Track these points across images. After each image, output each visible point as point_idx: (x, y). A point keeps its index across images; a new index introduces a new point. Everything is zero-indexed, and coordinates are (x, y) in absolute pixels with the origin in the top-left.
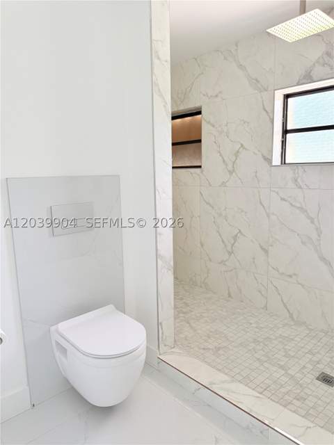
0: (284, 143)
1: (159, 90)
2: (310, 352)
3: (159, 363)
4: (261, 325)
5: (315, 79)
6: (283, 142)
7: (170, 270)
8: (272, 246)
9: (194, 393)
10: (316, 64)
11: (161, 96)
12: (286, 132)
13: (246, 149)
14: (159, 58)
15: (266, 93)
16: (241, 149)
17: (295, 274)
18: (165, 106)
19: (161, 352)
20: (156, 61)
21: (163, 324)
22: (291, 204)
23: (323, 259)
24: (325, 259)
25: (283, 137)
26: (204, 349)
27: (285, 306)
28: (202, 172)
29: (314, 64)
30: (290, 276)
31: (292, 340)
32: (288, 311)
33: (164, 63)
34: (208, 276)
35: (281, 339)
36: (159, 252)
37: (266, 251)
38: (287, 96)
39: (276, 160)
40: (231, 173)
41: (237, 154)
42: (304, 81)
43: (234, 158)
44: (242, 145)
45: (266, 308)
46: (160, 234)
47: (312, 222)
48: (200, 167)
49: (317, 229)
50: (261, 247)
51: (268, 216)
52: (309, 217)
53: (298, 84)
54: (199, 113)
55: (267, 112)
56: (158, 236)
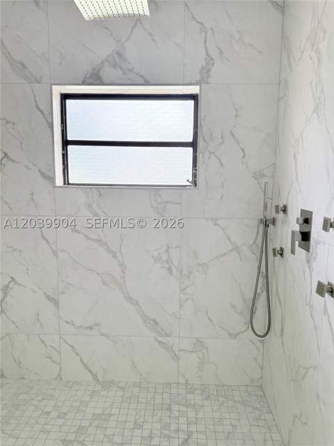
0: (65, 157)
5: (105, 79)
6: (63, 155)
8: (63, 293)
10: (106, 64)
12: (66, 143)
13: (13, 161)
15: (37, 84)
16: (5, 160)
17: (97, 325)
22: (86, 236)
23: (129, 299)
24: (131, 298)
25: (63, 150)
27: (86, 367)
29: (103, 63)
30: (91, 328)
32: (91, 372)
37: (55, 302)
38: (65, 97)
39: (59, 181)
42: (92, 81)
44: (6, 155)
45: (59, 377)
47: (115, 256)
49: (120, 265)
50: (48, 297)
51: (55, 253)
52: (109, 251)
53: (84, 83)
55: (41, 112)
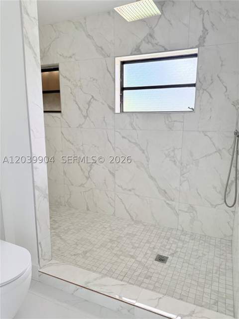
0: (122, 97)
1: (29, 42)
2: (148, 242)
3: (40, 276)
4: (113, 228)
5: (142, 51)
6: (121, 96)
7: (45, 197)
8: (117, 170)
9: (72, 294)
10: (143, 42)
11: (31, 47)
12: (123, 89)
13: (96, 100)
14: (28, 14)
15: (108, 58)
16: (92, 99)
17: (133, 189)
18: (35, 58)
19: (41, 266)
20: (25, 16)
21: (42, 243)
22: (129, 140)
23: (151, 177)
24: (152, 177)
25: (121, 93)
26: (74, 255)
27: (128, 212)
28: (62, 116)
29: (142, 41)
30: (130, 190)
31: (135, 235)
32: (130, 214)
33: (32, 19)
34: (70, 197)
35: (128, 236)
36: (35, 184)
37: (113, 175)
38: (123, 63)
39: (118, 110)
40: (85, 117)
41: (89, 103)
42: (136, 53)
43: (87, 106)
44: (93, 97)
45: (114, 214)
46: (36, 168)
47: (143, 153)
48: (60, 112)
49: (146, 157)
50: (110, 171)
51: (114, 149)
52: (141, 149)
53: (131, 54)
54: (57, 69)
55: (110, 72)
56: (34, 170)
